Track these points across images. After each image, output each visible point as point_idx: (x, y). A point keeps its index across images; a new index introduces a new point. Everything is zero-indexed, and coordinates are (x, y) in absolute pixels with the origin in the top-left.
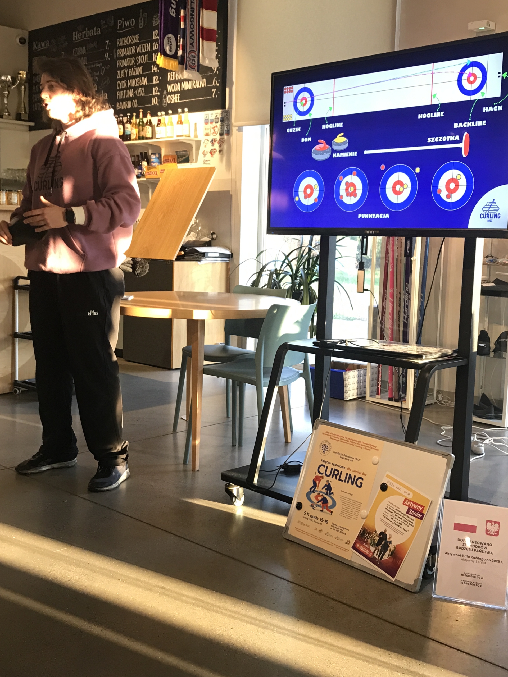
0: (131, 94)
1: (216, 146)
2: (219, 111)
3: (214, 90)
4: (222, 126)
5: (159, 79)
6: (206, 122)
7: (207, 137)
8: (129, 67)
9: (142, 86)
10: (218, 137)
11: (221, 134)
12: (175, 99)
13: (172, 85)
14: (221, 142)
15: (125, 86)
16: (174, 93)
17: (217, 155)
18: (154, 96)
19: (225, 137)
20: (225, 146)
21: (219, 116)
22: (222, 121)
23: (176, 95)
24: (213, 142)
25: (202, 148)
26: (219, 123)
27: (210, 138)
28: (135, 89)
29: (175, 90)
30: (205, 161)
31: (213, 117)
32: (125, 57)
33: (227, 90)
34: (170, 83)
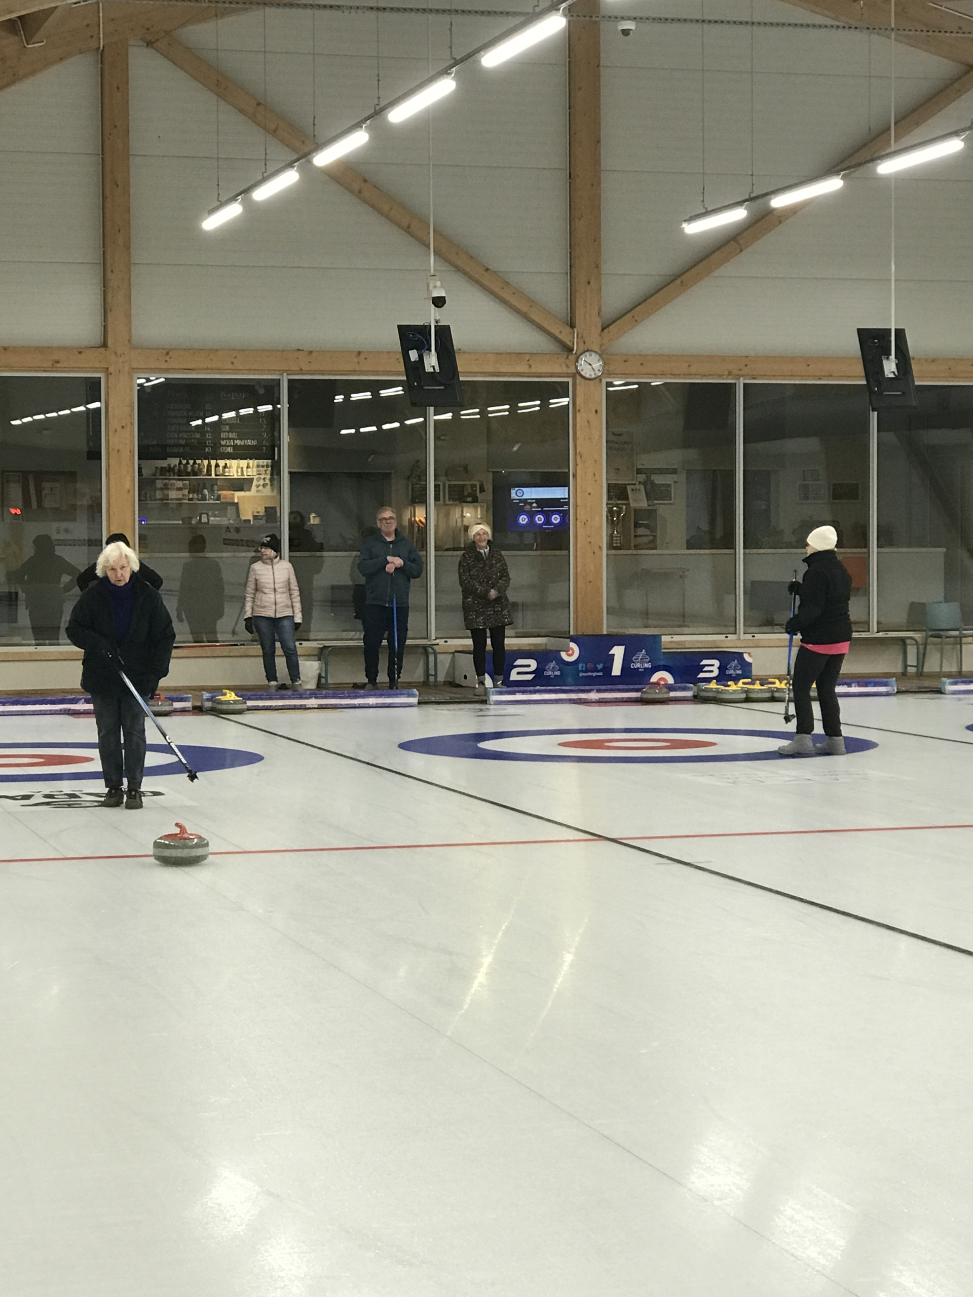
0: (183, 442)
1: (267, 481)
2: (270, 461)
3: (265, 448)
4: (272, 470)
5: (212, 436)
6: (258, 466)
7: (259, 476)
8: (179, 424)
9: (196, 438)
10: (268, 477)
11: (272, 474)
12: (230, 450)
13: (225, 441)
14: (271, 480)
15: (176, 436)
16: (228, 446)
17: (269, 487)
18: (207, 446)
19: (275, 477)
20: (275, 482)
21: (270, 464)
22: (272, 467)
23: (229, 448)
24: (264, 479)
25: (255, 483)
26: (270, 469)
27: (262, 477)
28: (186, 439)
29: (228, 444)
30: (258, 491)
31: (265, 464)
32: (176, 417)
33: (276, 449)
34: (223, 439)
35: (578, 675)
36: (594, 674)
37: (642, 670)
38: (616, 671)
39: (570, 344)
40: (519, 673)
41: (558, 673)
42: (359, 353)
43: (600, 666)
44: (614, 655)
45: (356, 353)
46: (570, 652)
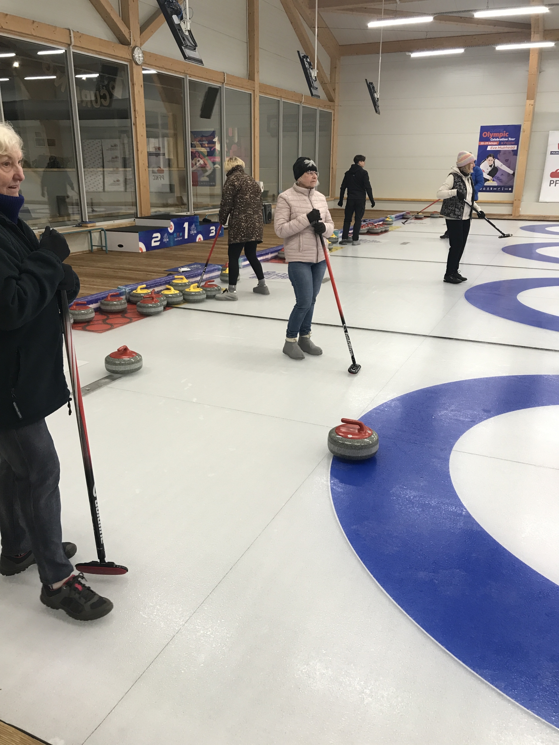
35: (174, 240)
36: (179, 239)
37: (194, 234)
38: (186, 237)
39: (129, 40)
40: (155, 242)
41: (168, 240)
42: (34, 22)
43: (181, 234)
44: (185, 227)
45: (32, 21)
46: (171, 228)
